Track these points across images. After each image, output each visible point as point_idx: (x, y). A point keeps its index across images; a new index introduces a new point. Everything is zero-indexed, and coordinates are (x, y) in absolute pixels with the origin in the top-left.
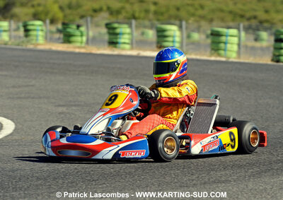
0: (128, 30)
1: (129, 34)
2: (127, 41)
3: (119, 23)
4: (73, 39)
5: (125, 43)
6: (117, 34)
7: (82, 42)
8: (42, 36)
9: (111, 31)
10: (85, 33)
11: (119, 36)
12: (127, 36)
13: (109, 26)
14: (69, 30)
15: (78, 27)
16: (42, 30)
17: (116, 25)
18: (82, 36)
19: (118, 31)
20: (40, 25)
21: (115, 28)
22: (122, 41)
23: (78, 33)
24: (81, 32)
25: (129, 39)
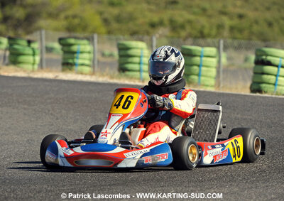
0: (88, 48)
1: (89, 52)
2: (87, 62)
3: (76, 38)
4: (22, 58)
5: (82, 65)
6: (75, 53)
7: (34, 64)
9: (66, 48)
10: (38, 52)
11: (76, 55)
12: (86, 56)
13: (62, 42)
14: (16, 47)
15: (29, 42)
17: (72, 41)
18: (34, 55)
19: (75, 48)
21: (71, 45)
22: (80, 61)
23: (29, 51)
24: (33, 49)
25: (90, 60)
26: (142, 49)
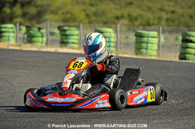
0: (77, 32)
1: (77, 35)
3: (69, 26)
4: (35, 39)
5: (73, 43)
6: (68, 35)
7: (42, 42)
8: (14, 37)
9: (62, 33)
10: (45, 35)
11: (69, 37)
12: (75, 37)
13: (61, 29)
14: (31, 32)
15: (39, 29)
16: (13, 32)
17: (66, 28)
18: (42, 37)
19: (68, 33)
20: (12, 28)
21: (66, 31)
22: (71, 41)
23: (39, 34)
24: (42, 34)
25: (77, 40)
26: (110, 33)
